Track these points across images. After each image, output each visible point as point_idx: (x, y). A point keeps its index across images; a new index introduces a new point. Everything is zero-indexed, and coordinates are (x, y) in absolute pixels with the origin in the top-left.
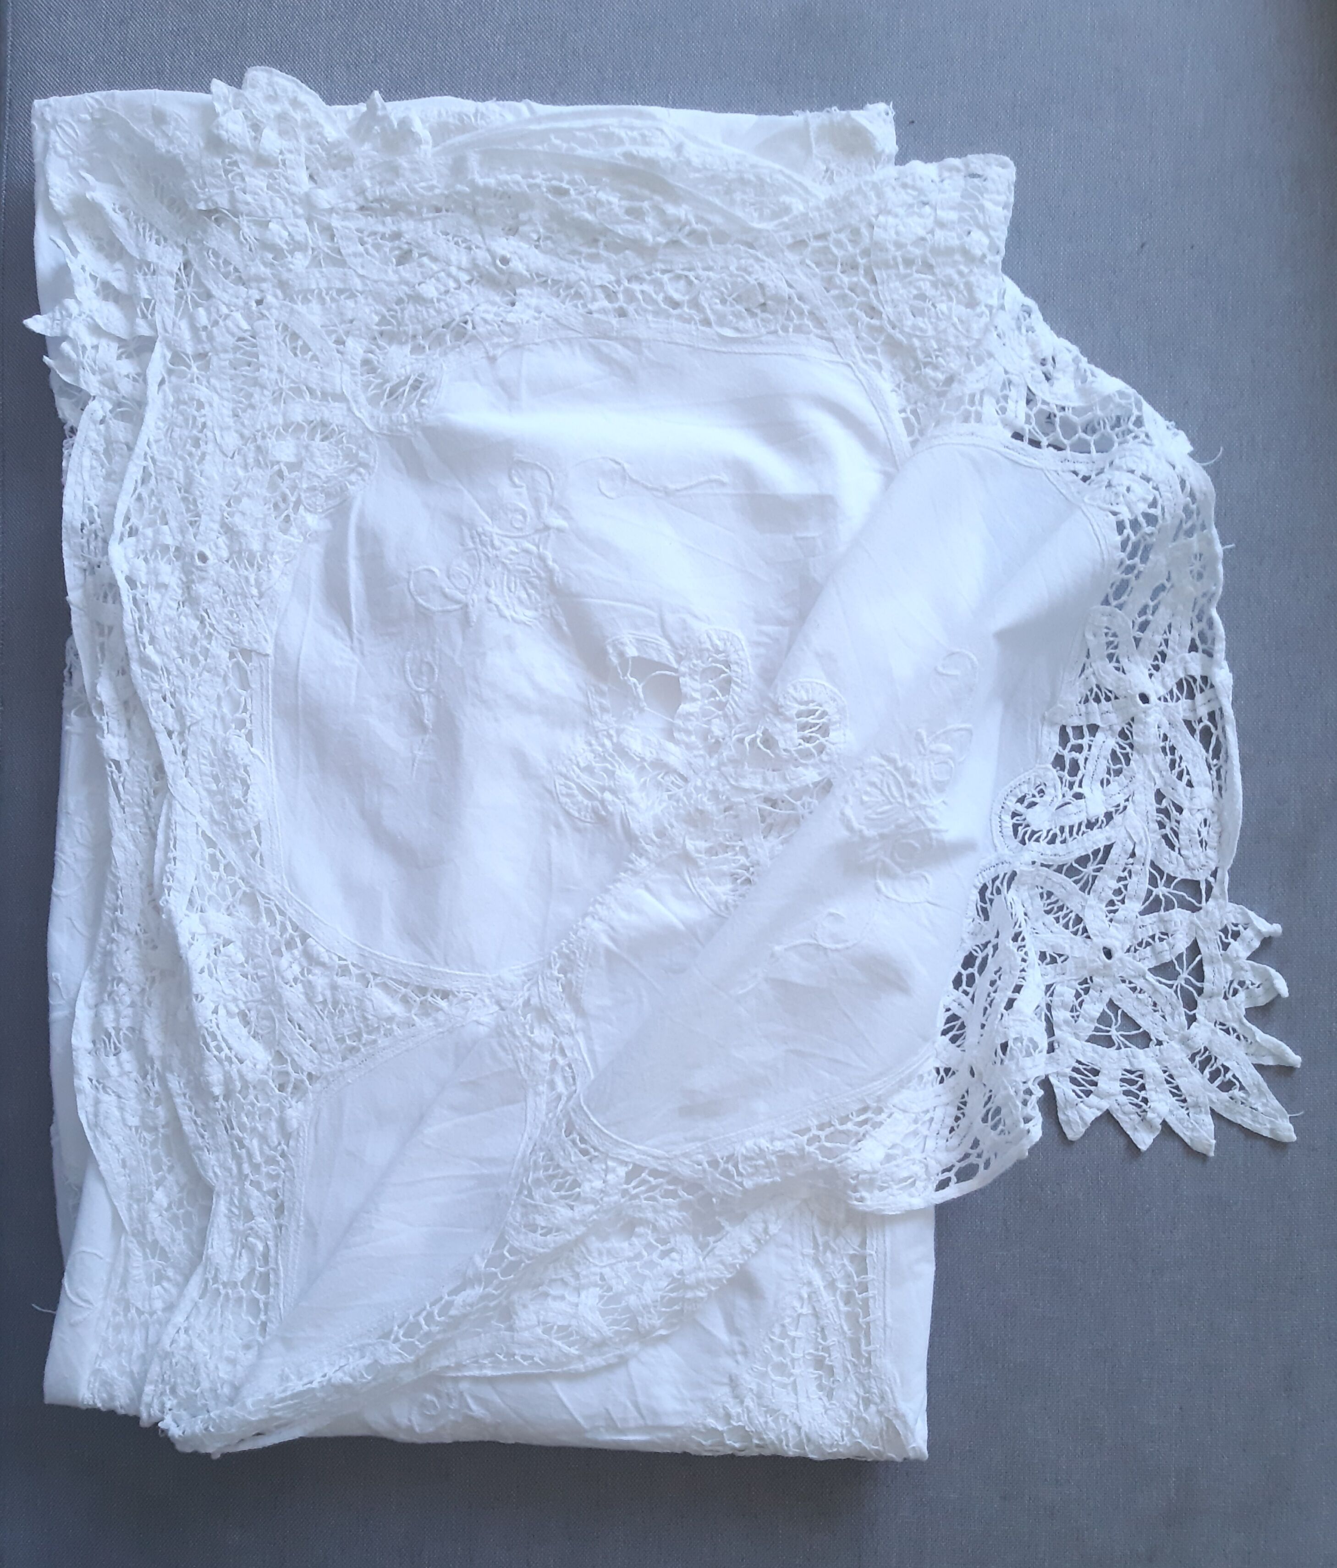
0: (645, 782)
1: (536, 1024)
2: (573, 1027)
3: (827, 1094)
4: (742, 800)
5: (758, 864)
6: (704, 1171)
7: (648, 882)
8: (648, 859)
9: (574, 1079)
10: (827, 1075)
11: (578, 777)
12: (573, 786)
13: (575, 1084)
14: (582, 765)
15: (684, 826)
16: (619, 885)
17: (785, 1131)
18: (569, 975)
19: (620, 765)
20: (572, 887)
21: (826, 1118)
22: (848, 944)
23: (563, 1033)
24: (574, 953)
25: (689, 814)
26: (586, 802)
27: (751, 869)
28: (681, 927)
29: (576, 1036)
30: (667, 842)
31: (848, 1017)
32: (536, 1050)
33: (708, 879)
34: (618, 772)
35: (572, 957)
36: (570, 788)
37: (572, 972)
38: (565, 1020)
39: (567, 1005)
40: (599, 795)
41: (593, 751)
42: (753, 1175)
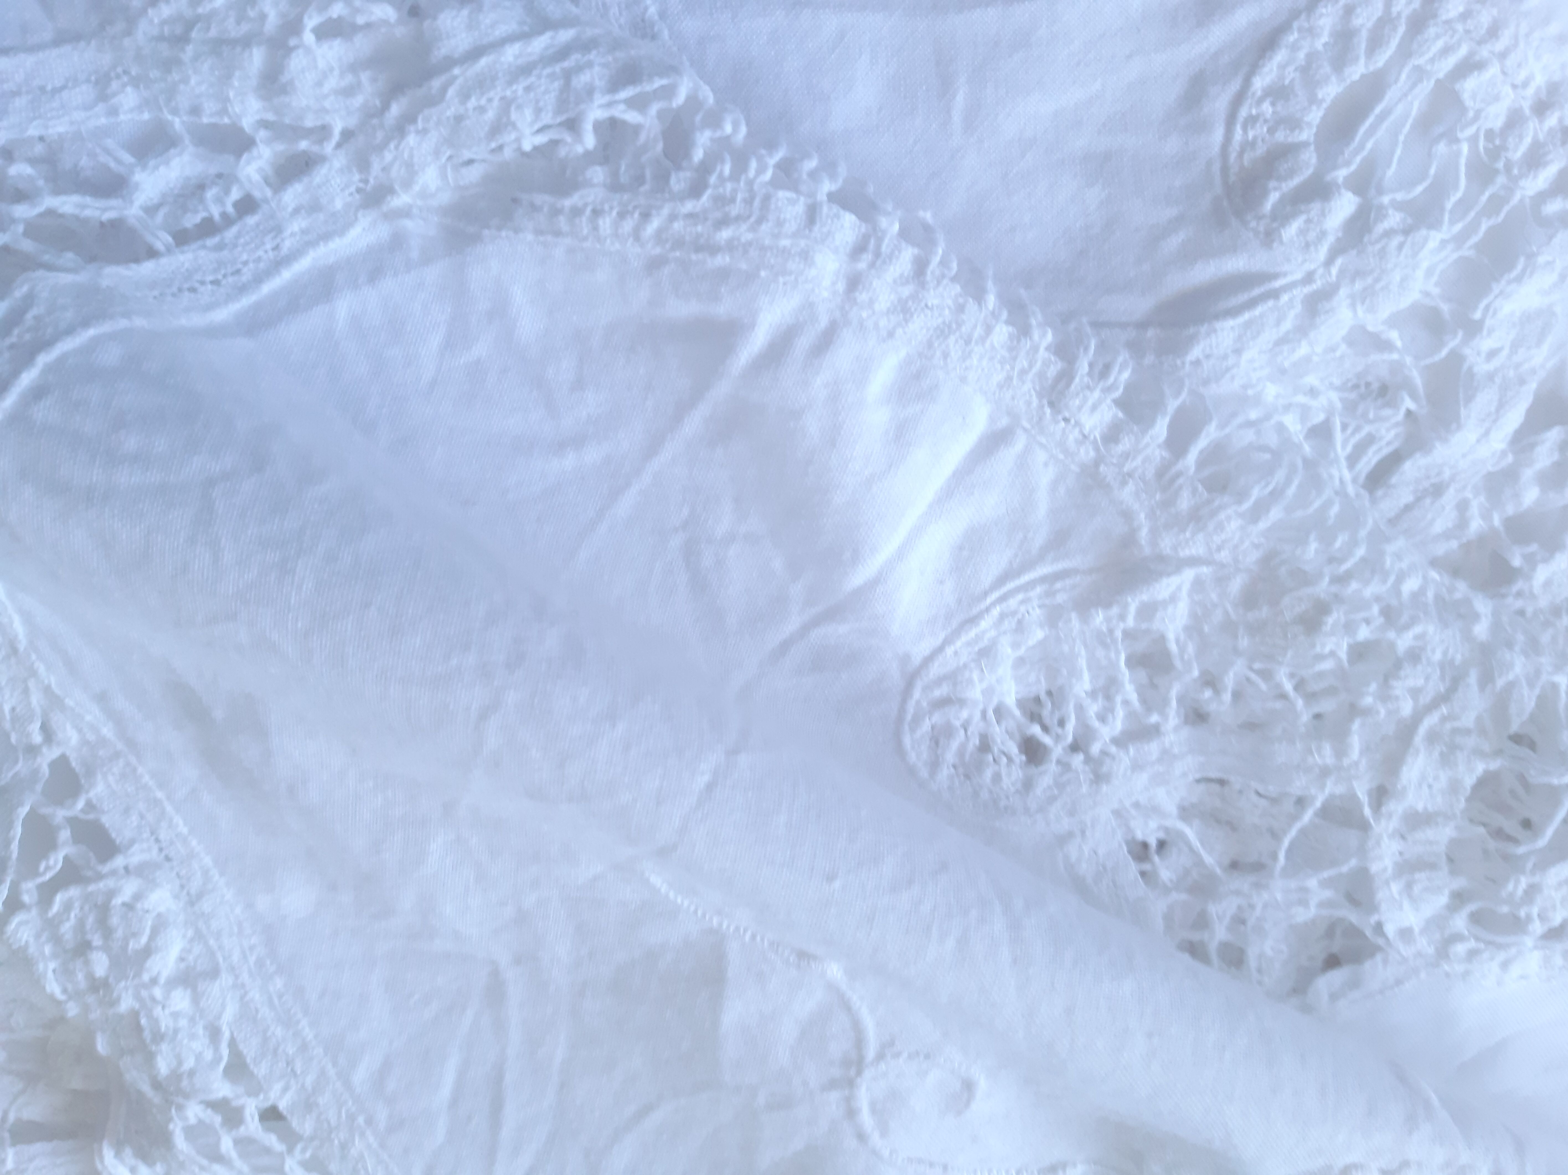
0: (1386, 346)
1: (362, 44)
2: (401, 200)
3: (382, 1116)
4: (1355, 753)
5: (1099, 778)
6: (32, 750)
7: (1020, 442)
8: (1112, 435)
9: (208, 228)
10: (446, 1091)
11: (1420, 73)
12: (1381, 59)
13: (182, 238)
14: (1469, 86)
15: (1253, 557)
16: (1002, 332)
17: (228, 1016)
18: (598, 174)
19: (1459, 239)
20: (960, 99)
21: (306, 1126)
22: (875, 1139)
23: (362, 164)
24: (696, 190)
25: (1304, 578)
26: (1315, 116)
27: (1078, 760)
28: (859, 577)
29: (365, 220)
30: (1185, 503)
31: (645, 1111)
32: (257, 58)
33: (1039, 634)
34: (1435, 238)
35: (678, 181)
36: (1376, 42)
37: (615, 186)
38: (411, 171)
39: (474, 174)
40: (1341, 174)
41: (1514, 120)
42: (56, 939)
